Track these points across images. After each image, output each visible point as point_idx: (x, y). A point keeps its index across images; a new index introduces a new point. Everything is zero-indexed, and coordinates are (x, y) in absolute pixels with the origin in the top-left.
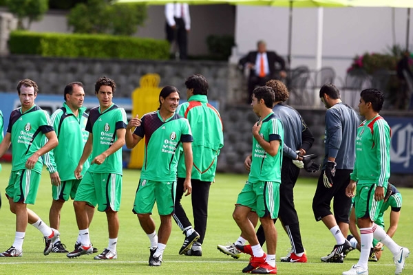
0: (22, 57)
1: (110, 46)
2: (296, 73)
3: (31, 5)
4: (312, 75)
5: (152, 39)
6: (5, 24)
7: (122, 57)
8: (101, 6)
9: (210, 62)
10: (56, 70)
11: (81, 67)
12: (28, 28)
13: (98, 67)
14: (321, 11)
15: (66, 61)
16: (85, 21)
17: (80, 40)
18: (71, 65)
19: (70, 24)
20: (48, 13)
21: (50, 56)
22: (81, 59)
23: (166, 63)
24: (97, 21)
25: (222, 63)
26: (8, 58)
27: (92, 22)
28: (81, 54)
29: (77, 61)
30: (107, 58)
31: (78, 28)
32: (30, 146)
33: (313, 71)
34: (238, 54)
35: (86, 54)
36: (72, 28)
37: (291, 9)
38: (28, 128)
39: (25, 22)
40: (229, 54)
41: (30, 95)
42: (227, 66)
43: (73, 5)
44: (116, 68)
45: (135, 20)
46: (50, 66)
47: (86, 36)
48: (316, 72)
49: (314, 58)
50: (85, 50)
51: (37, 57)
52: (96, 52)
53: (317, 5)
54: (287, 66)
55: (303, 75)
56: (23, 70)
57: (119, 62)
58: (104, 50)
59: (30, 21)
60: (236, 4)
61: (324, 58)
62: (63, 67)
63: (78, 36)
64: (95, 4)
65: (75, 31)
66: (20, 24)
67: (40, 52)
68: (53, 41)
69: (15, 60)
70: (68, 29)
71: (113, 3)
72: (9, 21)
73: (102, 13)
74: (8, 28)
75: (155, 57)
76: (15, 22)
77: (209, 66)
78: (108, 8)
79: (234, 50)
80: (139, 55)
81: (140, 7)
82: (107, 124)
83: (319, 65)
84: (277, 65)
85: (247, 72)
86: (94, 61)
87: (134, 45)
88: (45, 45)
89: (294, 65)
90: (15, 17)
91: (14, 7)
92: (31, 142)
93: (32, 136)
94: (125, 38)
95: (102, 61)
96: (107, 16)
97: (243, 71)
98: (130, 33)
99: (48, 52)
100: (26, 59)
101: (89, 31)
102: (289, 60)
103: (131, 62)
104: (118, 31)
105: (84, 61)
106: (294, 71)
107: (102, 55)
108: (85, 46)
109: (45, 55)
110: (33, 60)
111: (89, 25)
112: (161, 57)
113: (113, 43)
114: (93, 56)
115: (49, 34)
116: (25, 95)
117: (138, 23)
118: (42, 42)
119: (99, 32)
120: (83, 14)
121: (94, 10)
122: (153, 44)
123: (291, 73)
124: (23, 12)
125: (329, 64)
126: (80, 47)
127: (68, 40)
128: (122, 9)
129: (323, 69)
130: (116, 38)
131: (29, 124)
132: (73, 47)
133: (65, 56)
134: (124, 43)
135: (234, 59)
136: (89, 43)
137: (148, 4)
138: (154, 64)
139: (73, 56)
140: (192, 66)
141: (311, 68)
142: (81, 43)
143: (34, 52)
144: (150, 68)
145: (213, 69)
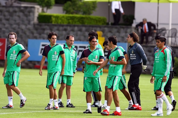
0: (44, 24)
1: (81, 19)
2: (161, 31)
3: (48, 2)
4: (167, 32)
5: (99, 17)
6: (36, 10)
7: (86, 24)
8: (77, 2)
9: (124, 26)
10: (58, 30)
11: (69, 28)
12: (46, 12)
13: (76, 28)
14: (171, 4)
15: (63, 26)
16: (70, 9)
17: (69, 17)
18: (65, 27)
19: (64, 10)
20: (55, 5)
21: (56, 23)
22: (69, 25)
23: (105, 27)
24: (76, 9)
25: (129, 27)
26: (38, 25)
27: (74, 9)
28: (69, 23)
29: (67, 26)
30: (80, 24)
31: (67, 12)
32: (16, 60)
33: (168, 30)
34: (136, 23)
35: (71, 23)
36: (65, 12)
37: (158, 3)
38: (14, 52)
39: (45, 9)
40: (132, 23)
41: (13, 38)
42: (131, 28)
43: (65, 2)
44: (84, 29)
45: (92, 8)
46: (56, 28)
47: (71, 15)
48: (169, 30)
49: (168, 24)
50: (70, 21)
51: (50, 24)
52: (75, 22)
53: (170, 2)
54: (156, 27)
55: (164, 32)
56: (44, 29)
57: (85, 26)
58: (79, 21)
59: (47, 9)
60: (135, 2)
61: (172, 24)
62: (61, 28)
63: (67, 15)
64: (74, 2)
65: (66, 13)
66: (43, 10)
67: (52, 22)
68: (57, 17)
69: (41, 26)
70: (63, 12)
71: (82, 1)
72: (38, 9)
73: (78, 6)
74: (38, 12)
75: (100, 24)
76: (40, 9)
77: (123, 28)
78: (80, 3)
79: (134, 21)
80: (93, 23)
81: (94, 3)
82: (56, 52)
83: (170, 27)
84: (152, 28)
85: (140, 30)
86: (75, 26)
87: (91, 19)
88: (54, 19)
89: (160, 27)
90: (41, 7)
91: (40, 3)
92: (16, 58)
93: (16, 56)
94: (88, 16)
95: (77, 26)
96: (80, 7)
97: (138, 30)
98: (89, 14)
99: (55, 22)
100: (45, 25)
101: (72, 13)
102: (158, 26)
103: (90, 26)
104: (85, 13)
105: (70, 26)
106: (159, 30)
107: (78, 23)
108: (71, 19)
109: (53, 23)
110: (48, 25)
111: (72, 11)
112: (103, 24)
113: (82, 18)
114: (74, 24)
115: (55, 14)
116: (11, 38)
117: (93, 10)
118: (52, 17)
119: (77, 13)
120: (70, 6)
121: (74, 4)
122: (99, 18)
123: (158, 31)
124: (44, 5)
125: (175, 27)
126: (69, 20)
127: (63, 17)
128: (86, 4)
129: (172, 29)
130: (84, 16)
131: (14, 51)
132: (65, 20)
133: (62, 24)
134: (87, 18)
135: (134, 25)
136: (72, 18)
137: (97, 1)
138: (100, 27)
139: (65, 24)
140: (116, 28)
141: (167, 29)
142: (69, 18)
143: (49, 22)
144: (98, 29)
145: (125, 29)
